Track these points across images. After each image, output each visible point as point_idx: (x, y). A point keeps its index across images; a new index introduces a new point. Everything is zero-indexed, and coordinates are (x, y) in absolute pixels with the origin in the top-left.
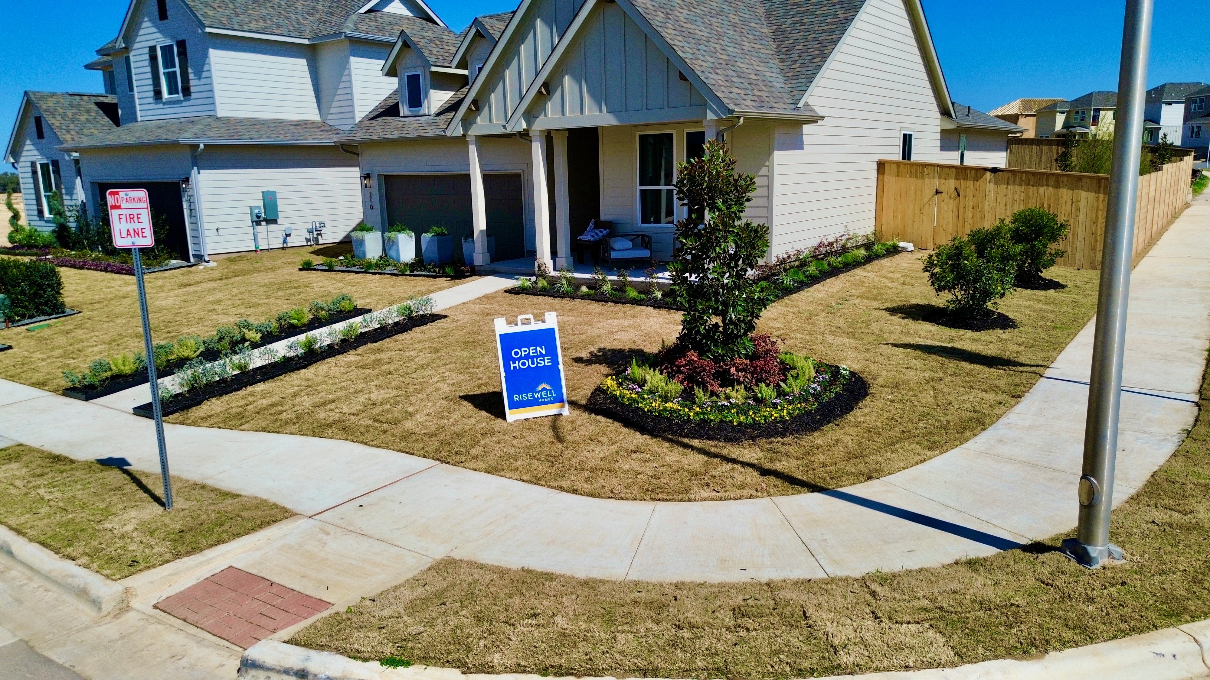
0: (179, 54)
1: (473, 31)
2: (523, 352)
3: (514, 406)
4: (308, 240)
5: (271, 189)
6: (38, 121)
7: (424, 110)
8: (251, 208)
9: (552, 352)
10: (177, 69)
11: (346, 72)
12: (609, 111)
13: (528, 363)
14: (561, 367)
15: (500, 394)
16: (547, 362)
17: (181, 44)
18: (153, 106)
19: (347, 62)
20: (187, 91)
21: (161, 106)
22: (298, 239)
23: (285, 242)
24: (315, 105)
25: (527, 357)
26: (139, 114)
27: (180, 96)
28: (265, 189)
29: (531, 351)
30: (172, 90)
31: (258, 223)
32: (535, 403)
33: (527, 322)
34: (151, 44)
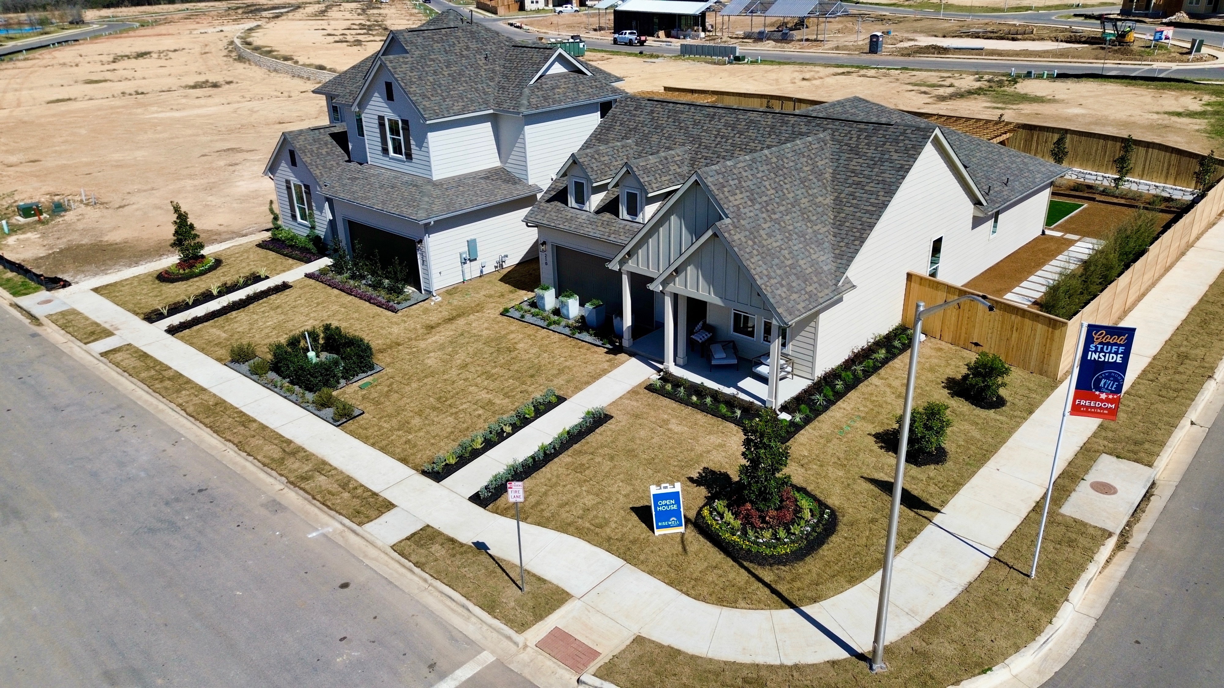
0: (403, 129)
1: (625, 169)
2: (664, 502)
3: (658, 527)
4: (496, 267)
5: (473, 237)
6: (292, 154)
7: (586, 207)
8: (461, 255)
9: (678, 502)
10: (402, 138)
11: (521, 136)
12: (715, 294)
13: (666, 508)
14: (682, 510)
15: (650, 507)
16: (675, 507)
17: (405, 122)
18: (381, 157)
19: (523, 129)
20: (409, 156)
21: (388, 159)
22: (490, 268)
23: (482, 272)
24: (497, 155)
25: (666, 505)
26: (369, 159)
27: (403, 157)
28: (469, 239)
29: (668, 502)
30: (397, 150)
31: (465, 263)
32: (668, 526)
33: (666, 488)
34: (381, 114)
